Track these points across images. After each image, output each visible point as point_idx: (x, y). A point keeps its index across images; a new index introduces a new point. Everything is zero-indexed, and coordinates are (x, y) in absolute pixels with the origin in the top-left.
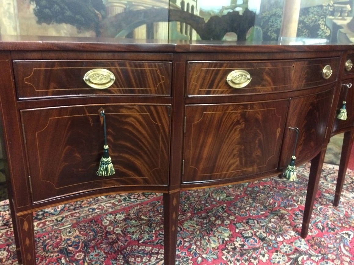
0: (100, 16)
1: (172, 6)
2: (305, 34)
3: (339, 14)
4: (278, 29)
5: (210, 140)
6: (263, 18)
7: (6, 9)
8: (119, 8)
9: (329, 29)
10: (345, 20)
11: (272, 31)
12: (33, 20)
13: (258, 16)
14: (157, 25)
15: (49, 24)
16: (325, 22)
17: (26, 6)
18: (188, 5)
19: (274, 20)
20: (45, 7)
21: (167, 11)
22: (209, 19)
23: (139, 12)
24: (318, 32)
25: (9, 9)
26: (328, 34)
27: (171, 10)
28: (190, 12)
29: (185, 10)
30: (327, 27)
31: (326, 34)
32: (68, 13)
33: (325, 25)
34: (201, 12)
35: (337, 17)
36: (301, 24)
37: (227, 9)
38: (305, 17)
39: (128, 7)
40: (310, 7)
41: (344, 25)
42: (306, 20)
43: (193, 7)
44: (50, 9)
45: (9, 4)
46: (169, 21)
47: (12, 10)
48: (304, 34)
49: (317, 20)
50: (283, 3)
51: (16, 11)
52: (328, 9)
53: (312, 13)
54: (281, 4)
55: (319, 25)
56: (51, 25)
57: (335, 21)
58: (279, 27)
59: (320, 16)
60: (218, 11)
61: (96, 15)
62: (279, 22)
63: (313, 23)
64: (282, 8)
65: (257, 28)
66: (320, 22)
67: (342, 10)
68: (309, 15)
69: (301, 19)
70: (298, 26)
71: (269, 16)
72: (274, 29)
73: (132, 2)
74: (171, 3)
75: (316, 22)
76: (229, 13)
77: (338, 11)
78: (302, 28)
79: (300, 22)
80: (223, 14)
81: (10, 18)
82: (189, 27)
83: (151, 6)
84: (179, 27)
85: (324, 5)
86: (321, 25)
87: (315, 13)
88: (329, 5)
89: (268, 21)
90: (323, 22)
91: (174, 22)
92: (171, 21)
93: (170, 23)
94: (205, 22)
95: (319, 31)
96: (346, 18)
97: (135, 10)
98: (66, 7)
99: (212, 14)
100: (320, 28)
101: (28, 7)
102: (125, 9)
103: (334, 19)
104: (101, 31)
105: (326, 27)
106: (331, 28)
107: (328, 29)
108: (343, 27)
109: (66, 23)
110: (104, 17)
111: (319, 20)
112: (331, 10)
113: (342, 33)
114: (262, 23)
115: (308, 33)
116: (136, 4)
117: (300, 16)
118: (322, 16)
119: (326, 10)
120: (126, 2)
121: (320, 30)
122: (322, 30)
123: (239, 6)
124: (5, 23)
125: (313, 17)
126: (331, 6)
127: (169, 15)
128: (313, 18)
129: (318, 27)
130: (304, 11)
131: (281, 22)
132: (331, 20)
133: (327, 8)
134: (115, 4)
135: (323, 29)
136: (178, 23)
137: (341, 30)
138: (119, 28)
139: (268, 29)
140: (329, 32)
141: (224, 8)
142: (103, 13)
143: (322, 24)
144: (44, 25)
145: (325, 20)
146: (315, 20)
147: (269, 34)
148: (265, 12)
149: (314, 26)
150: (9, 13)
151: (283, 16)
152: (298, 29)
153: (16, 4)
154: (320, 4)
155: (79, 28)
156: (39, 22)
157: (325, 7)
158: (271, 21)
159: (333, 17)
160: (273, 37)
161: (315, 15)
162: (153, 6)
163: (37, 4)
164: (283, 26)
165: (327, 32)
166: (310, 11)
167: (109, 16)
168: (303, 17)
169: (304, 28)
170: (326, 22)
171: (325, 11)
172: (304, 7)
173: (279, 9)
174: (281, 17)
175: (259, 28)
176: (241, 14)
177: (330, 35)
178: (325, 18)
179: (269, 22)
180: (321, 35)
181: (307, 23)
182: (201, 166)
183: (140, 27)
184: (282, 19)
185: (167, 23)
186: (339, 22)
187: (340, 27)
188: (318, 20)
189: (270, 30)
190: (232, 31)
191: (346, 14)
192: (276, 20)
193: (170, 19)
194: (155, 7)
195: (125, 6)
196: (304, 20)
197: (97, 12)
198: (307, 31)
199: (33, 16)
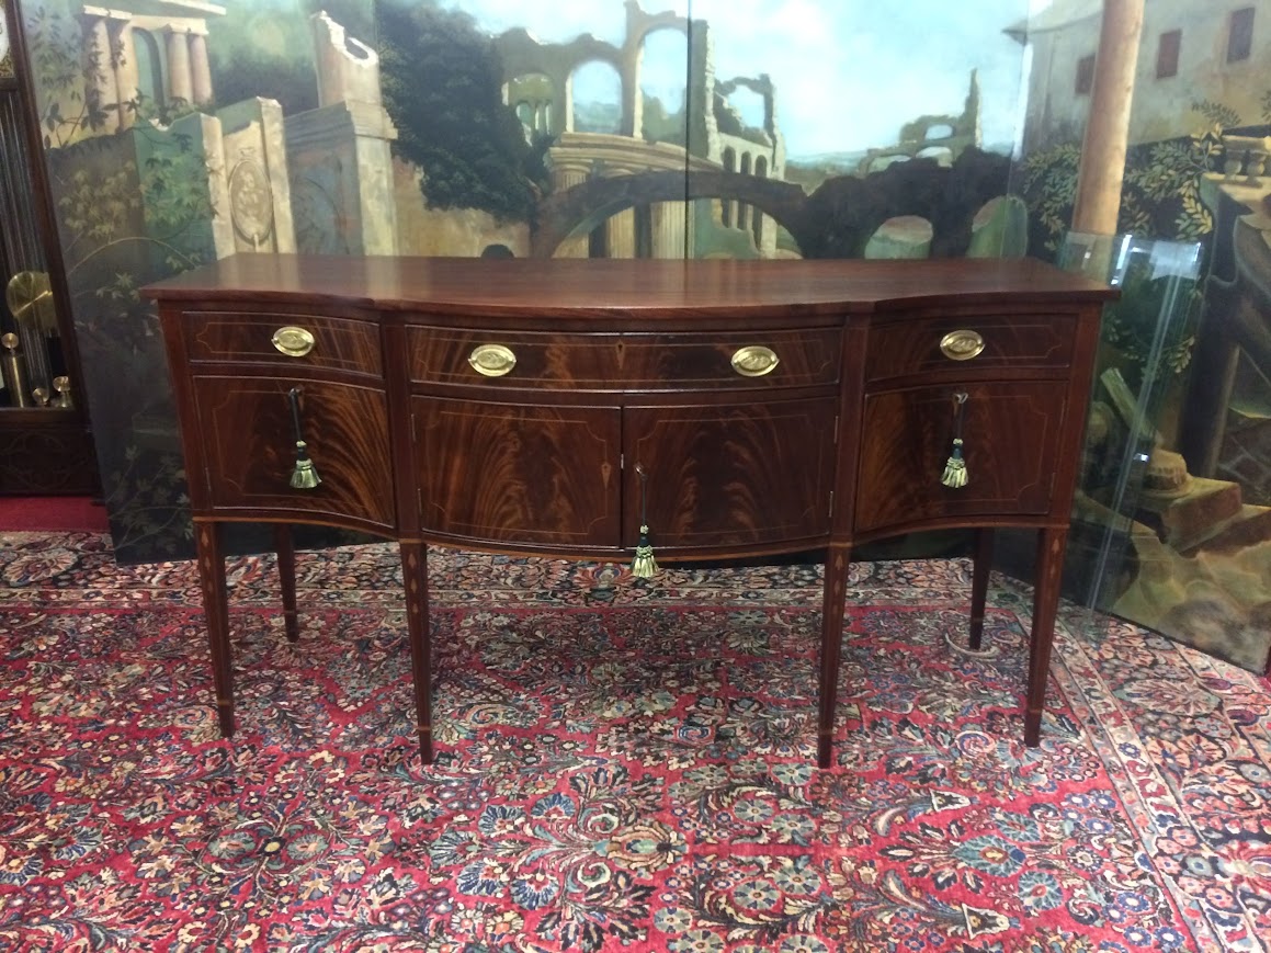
0: (538, 192)
1: (695, 164)
2: (1141, 227)
3: (1239, 167)
4: (1067, 205)
5: (457, 462)
6: (1031, 170)
7: (373, 180)
8: (575, 173)
9: (1210, 213)
10: (1258, 186)
11: (1051, 211)
12: (420, 202)
13: (1016, 165)
14: (660, 209)
15: (445, 209)
16: (1198, 189)
17: (408, 175)
18: (746, 157)
19: (1058, 178)
20: (440, 177)
21: (683, 177)
22: (819, 185)
23: (619, 181)
24: (1178, 221)
25: (379, 181)
26: (1205, 230)
27: (693, 173)
28: (753, 173)
29: (738, 169)
30: (1205, 207)
31: (1201, 229)
32: (479, 188)
33: (1198, 200)
34: (791, 169)
35: (1233, 177)
36: (1130, 194)
37: (885, 154)
38: (1141, 173)
39: (595, 170)
40: (1157, 144)
41: (1254, 202)
42: (1142, 183)
43: (761, 162)
44: (447, 179)
45: (380, 172)
46: (687, 199)
47: (385, 183)
48: (1137, 225)
49: (1173, 182)
50: (1083, 130)
51: (392, 185)
52: (1207, 150)
53: (1161, 162)
54: (1076, 133)
55: (1180, 197)
56: (449, 212)
57: (1227, 189)
58: (1070, 200)
59: (1184, 172)
60: (854, 164)
61: (531, 190)
62: (1070, 187)
63: (1162, 194)
64: (1078, 144)
65: (1014, 202)
66: (1182, 191)
67: (1248, 152)
68: (1151, 167)
69: (1130, 178)
70: (1122, 201)
71: (1046, 167)
72: (1058, 206)
73: (603, 160)
74: (691, 157)
75: (1171, 188)
76: (894, 164)
77: (1235, 159)
78: (1133, 205)
79: (1128, 188)
80: (871, 170)
81: (379, 198)
82: (750, 210)
83: (645, 167)
84: (720, 210)
85: (1193, 136)
86: (1186, 199)
87: (1169, 160)
88: (1209, 137)
89: (1042, 180)
90: (1191, 192)
91: (702, 202)
92: (695, 198)
93: (691, 203)
94: (804, 194)
95: (1179, 218)
96: (1259, 179)
97: (610, 176)
98: (475, 175)
99: (829, 172)
100: (1184, 210)
101: (412, 178)
102: (588, 176)
103: (1222, 182)
104: (540, 222)
105: (1199, 207)
106: (1215, 212)
107: (1206, 212)
108: (1252, 208)
109: (475, 208)
110: (545, 195)
111: (1180, 185)
112: (1217, 153)
113: (1248, 227)
114: (1027, 187)
115: (1147, 222)
116: (611, 163)
117: (1127, 170)
118: (1189, 173)
119: (1201, 153)
120: (591, 161)
121: (1184, 215)
122: (1190, 215)
123: (938, 143)
124: (370, 208)
125: (1163, 174)
126: (1215, 142)
127: (687, 184)
128: (1164, 177)
129: (1175, 205)
130: (1138, 154)
131: (1075, 184)
132: (1217, 183)
133: (1204, 148)
134: (569, 166)
135: (1190, 211)
136: (716, 202)
137: (1244, 218)
138: (575, 216)
139: (1041, 205)
140: (1209, 222)
141: (873, 154)
142: (544, 185)
143: (1190, 197)
144: (437, 210)
145: (1196, 184)
146: (1168, 184)
147: (1044, 219)
148: (1035, 154)
149: (1165, 200)
150: (380, 190)
151: (1080, 169)
152: (1122, 210)
153: (391, 172)
154: (1183, 133)
155: (498, 217)
156: (429, 206)
157: (1197, 144)
158: (1050, 180)
159: (1221, 177)
160: (1054, 229)
161: (1169, 168)
162: (650, 166)
163: (426, 171)
164: (1081, 195)
165: (1203, 221)
166: (1153, 156)
167: (556, 192)
168: (1135, 173)
169: (1138, 207)
170: (1202, 191)
171: (1197, 157)
172: (1137, 143)
173: (1071, 147)
174: (1075, 169)
175: (1020, 202)
176: (944, 163)
177: (1211, 233)
178: (1199, 177)
179: (1045, 184)
180: (1184, 231)
181: (1148, 190)
182: (449, 506)
183: (620, 215)
184: (1079, 176)
185: (684, 203)
186: (1240, 194)
187: (1244, 208)
188: (1176, 184)
189: (1048, 209)
190: (913, 213)
191: (1261, 168)
192: (1063, 179)
193: (690, 194)
194: (655, 170)
195: (588, 170)
196: (1138, 181)
197: (533, 184)
198: (1147, 218)
199: (420, 193)
